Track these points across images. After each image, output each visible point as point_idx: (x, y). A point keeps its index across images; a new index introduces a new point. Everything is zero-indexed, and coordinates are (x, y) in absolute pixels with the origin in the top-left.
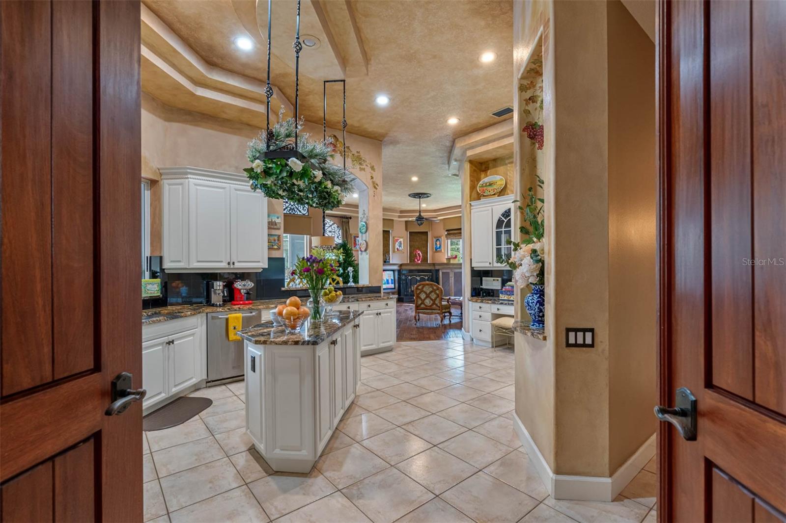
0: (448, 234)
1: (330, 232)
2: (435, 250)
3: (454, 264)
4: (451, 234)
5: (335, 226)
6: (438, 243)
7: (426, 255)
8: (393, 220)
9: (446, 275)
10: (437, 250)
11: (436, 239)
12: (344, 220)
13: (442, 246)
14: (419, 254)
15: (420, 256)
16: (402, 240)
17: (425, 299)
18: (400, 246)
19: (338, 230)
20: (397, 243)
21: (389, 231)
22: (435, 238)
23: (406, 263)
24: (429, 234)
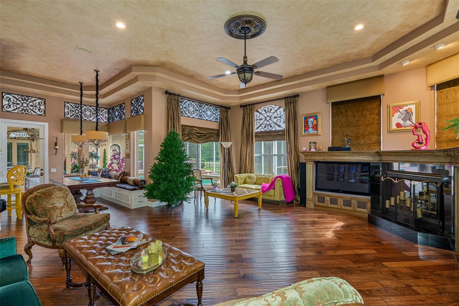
1: (275, 117)
5: (281, 110)
19: (285, 114)
20: (397, 114)
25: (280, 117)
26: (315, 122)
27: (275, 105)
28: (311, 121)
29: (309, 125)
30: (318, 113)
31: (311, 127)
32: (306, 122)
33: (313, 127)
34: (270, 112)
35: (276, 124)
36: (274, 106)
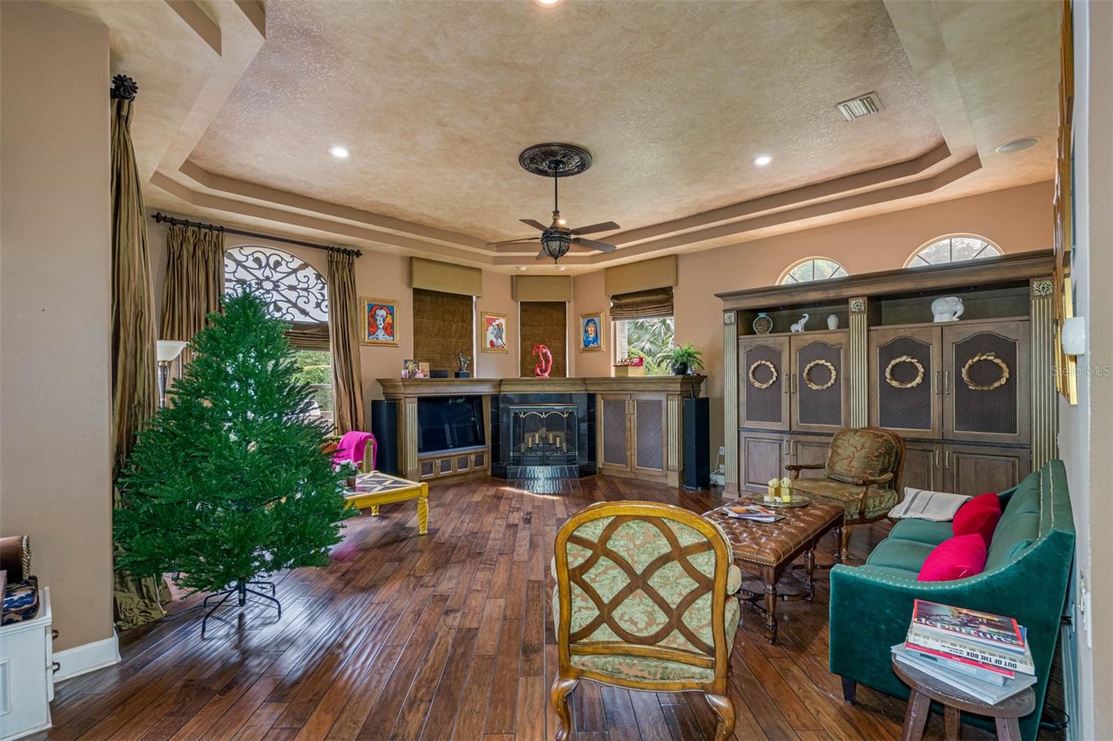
0: (616, 306)
1: (292, 288)
2: (582, 346)
3: (637, 381)
4: (626, 305)
5: (310, 272)
6: (591, 329)
7: (560, 359)
8: (479, 270)
9: (617, 407)
10: (589, 346)
11: (586, 320)
12: (340, 257)
13: (602, 336)
14: (545, 355)
15: (547, 361)
16: (502, 321)
17: (617, 601)
18: (499, 336)
19: (320, 286)
20: (491, 328)
21: (470, 298)
22: (583, 316)
23: (515, 377)
24: (570, 308)
25: (306, 290)
26: (389, 319)
27: (292, 256)
28: (382, 316)
29: (378, 323)
30: (394, 301)
31: (381, 327)
32: (372, 316)
33: (385, 329)
34: (275, 269)
35: (295, 305)
36: (287, 257)
